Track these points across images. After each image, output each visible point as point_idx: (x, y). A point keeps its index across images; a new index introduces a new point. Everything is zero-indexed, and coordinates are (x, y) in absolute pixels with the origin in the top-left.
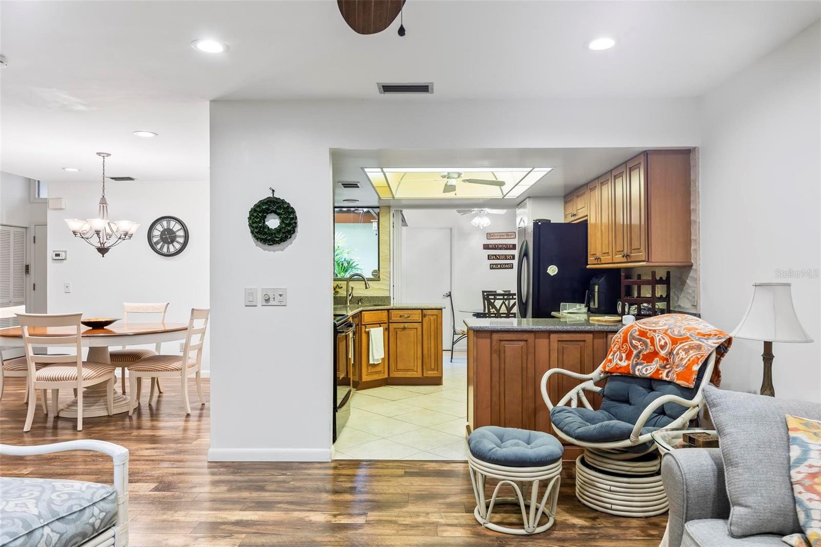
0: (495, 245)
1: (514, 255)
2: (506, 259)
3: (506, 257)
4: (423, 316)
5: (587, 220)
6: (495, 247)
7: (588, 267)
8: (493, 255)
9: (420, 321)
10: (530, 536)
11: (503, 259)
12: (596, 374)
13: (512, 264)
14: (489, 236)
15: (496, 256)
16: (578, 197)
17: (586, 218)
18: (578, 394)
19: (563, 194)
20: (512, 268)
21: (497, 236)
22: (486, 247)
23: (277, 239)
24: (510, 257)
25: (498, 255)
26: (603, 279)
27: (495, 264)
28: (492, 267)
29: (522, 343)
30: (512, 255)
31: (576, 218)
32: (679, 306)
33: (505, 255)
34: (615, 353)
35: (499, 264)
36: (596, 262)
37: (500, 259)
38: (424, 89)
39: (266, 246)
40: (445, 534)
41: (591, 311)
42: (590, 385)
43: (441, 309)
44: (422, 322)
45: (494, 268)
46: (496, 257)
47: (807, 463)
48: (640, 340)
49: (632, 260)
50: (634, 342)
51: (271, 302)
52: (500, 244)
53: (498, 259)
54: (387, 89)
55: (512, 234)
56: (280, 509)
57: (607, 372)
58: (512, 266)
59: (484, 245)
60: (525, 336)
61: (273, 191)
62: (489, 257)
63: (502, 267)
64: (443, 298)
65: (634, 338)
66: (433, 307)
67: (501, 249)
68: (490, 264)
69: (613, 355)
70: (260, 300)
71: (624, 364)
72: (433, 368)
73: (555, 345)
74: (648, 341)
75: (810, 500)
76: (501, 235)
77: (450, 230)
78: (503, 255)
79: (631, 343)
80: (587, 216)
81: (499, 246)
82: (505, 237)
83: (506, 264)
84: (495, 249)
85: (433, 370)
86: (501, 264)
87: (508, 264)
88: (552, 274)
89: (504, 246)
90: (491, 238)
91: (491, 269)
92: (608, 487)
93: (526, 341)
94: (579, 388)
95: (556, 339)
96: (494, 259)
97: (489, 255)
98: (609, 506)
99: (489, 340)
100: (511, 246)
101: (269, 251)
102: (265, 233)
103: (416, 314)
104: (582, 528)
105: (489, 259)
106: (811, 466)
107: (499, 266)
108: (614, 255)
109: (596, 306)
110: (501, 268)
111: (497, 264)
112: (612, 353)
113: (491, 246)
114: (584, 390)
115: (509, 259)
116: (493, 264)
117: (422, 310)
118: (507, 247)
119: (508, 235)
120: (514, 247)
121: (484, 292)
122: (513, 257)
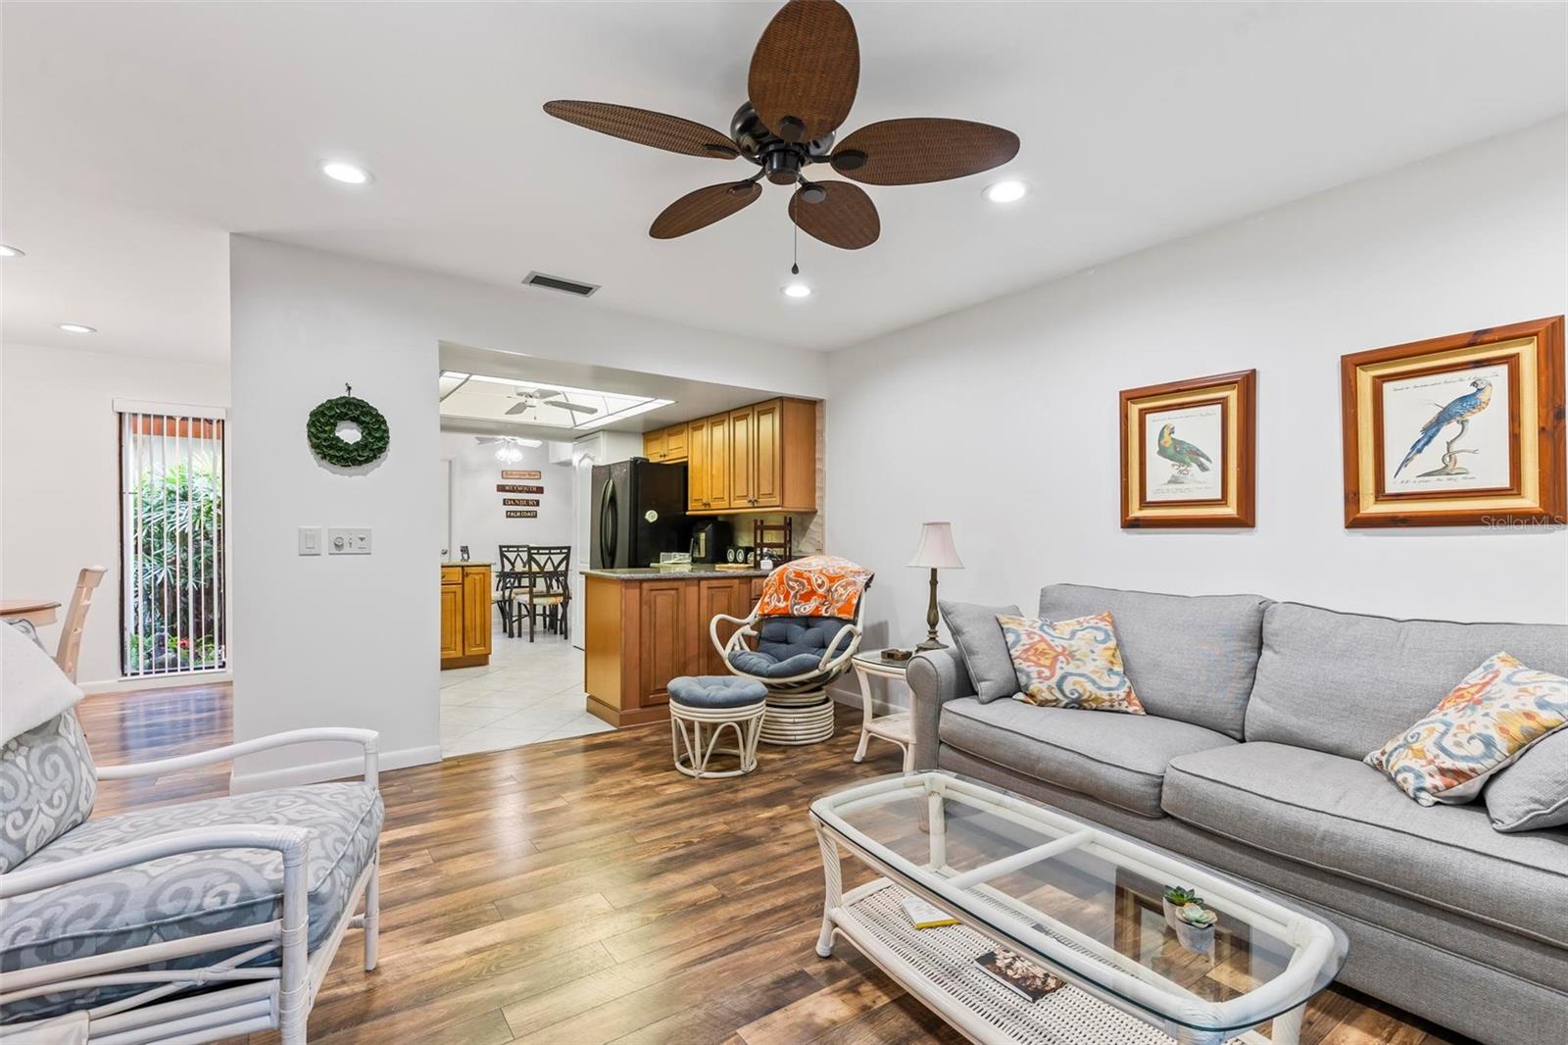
0: (513, 486)
1: (539, 500)
2: (529, 505)
3: (527, 503)
4: (465, 575)
5: (687, 462)
6: (514, 489)
7: (688, 513)
8: (511, 499)
9: (460, 581)
10: (746, 775)
11: (524, 505)
12: (751, 619)
13: (536, 511)
14: (505, 474)
15: (514, 500)
16: (670, 435)
17: (686, 460)
18: (739, 639)
19: (641, 430)
20: (536, 516)
21: (517, 475)
22: (501, 488)
23: (362, 459)
24: (533, 503)
25: (518, 499)
26: (710, 526)
27: (513, 511)
28: (509, 515)
29: (673, 592)
30: (536, 500)
31: (667, 458)
32: (800, 551)
33: (527, 500)
34: (771, 596)
35: (519, 511)
36: (703, 508)
37: (520, 505)
38: (584, 290)
39: (338, 468)
40: (668, 792)
41: (694, 561)
42: (747, 630)
43: (489, 566)
44: (463, 584)
45: (512, 516)
46: (515, 502)
47: (1022, 643)
48: (796, 581)
49: (760, 505)
50: (791, 583)
51: (346, 549)
52: (519, 486)
53: (517, 505)
54: (539, 280)
55: (536, 473)
56: (438, 818)
57: (765, 615)
58: (536, 514)
59: (498, 486)
60: (675, 584)
61: (349, 388)
62: (505, 502)
63: (522, 515)
65: (791, 580)
66: (480, 563)
67: (520, 492)
68: (507, 511)
69: (770, 597)
70: (325, 545)
71: (782, 605)
72: (478, 643)
73: (704, 592)
74: (805, 581)
75: (1028, 666)
76: (522, 475)
77: (448, 462)
78: (524, 500)
79: (788, 585)
80: (687, 457)
81: (519, 488)
82: (527, 477)
83: (528, 511)
84: (513, 491)
85: (479, 646)
86: (522, 511)
87: (530, 511)
88: (651, 521)
89: (526, 488)
90: (508, 477)
91: (507, 516)
92: (792, 720)
93: (677, 589)
94: (738, 633)
95: (706, 586)
96: (511, 504)
97: (504, 500)
98: (793, 738)
99: (637, 591)
100: (535, 489)
101: (342, 475)
102: (340, 449)
103: (454, 573)
104: (781, 760)
105: (504, 504)
106: (1024, 645)
107: (518, 514)
108: (732, 499)
109: (703, 555)
110: (521, 517)
111: (516, 511)
112: (768, 596)
113: (507, 488)
114: (743, 635)
115: (532, 505)
116: (511, 511)
117: (463, 567)
118: (529, 490)
119: (530, 475)
120: (540, 490)
121: (501, 547)
122: (537, 503)
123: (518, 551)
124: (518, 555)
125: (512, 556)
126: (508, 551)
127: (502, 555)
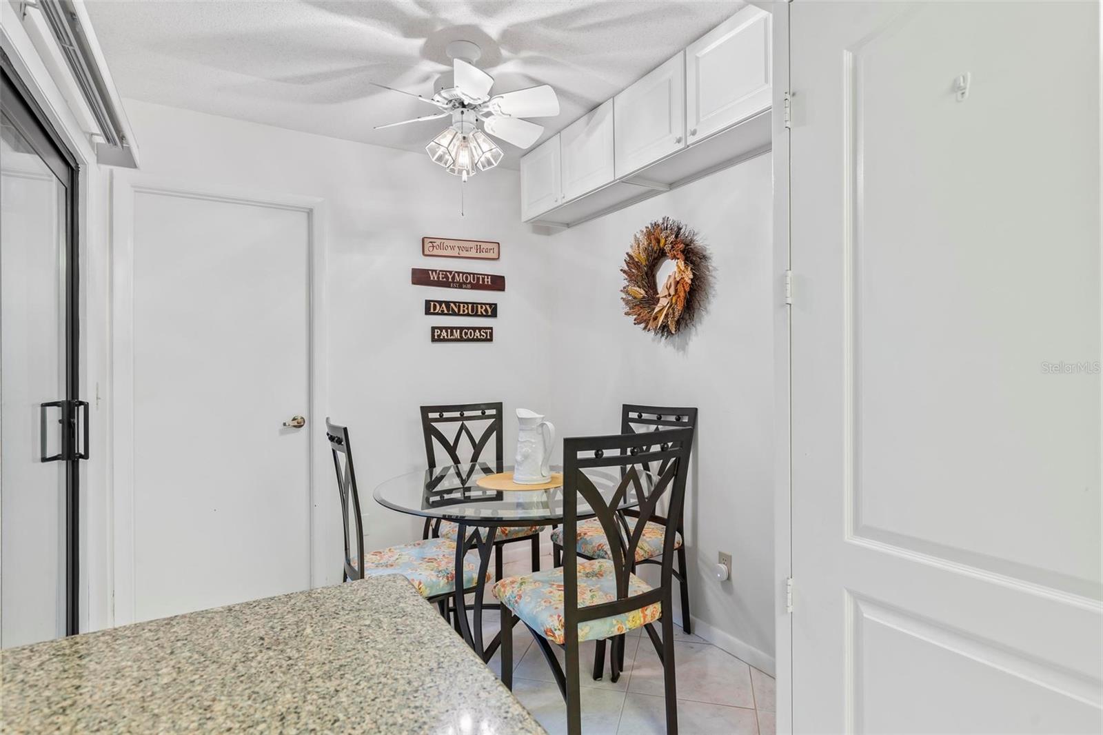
0: (446, 273)
1: (496, 305)
2: (476, 315)
3: (474, 310)
6: (447, 280)
8: (440, 303)
11: (468, 315)
13: (491, 328)
14: (428, 245)
15: (447, 303)
20: (491, 340)
21: (453, 248)
22: (421, 277)
24: (486, 310)
25: (455, 303)
27: (446, 328)
28: (437, 336)
30: (490, 305)
33: (473, 303)
35: (456, 328)
37: (458, 315)
45: (444, 340)
46: (450, 308)
52: (458, 273)
53: (454, 314)
55: (490, 246)
58: (491, 334)
59: (415, 272)
62: (430, 308)
63: (464, 335)
64: (282, 433)
67: (460, 286)
68: (433, 329)
76: (464, 248)
77: (305, 215)
78: (467, 303)
81: (457, 279)
82: (473, 253)
83: (474, 329)
84: (446, 284)
86: (461, 329)
87: (480, 329)
89: (470, 279)
90: (436, 252)
91: (434, 340)
96: (442, 313)
97: (428, 303)
100: (488, 281)
105: (428, 312)
107: (457, 334)
110: (461, 340)
111: (452, 328)
113: (433, 277)
115: (482, 315)
116: (441, 329)
118: (477, 283)
119: (479, 250)
120: (498, 283)
121: (425, 410)
122: (492, 311)
123: (462, 418)
124: (463, 427)
125: (449, 430)
126: (441, 419)
127: (430, 431)
